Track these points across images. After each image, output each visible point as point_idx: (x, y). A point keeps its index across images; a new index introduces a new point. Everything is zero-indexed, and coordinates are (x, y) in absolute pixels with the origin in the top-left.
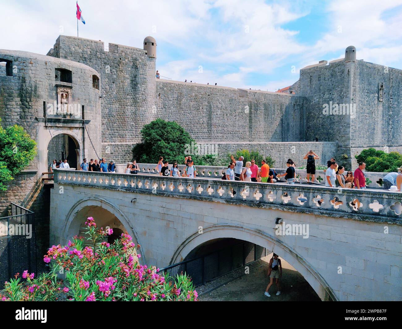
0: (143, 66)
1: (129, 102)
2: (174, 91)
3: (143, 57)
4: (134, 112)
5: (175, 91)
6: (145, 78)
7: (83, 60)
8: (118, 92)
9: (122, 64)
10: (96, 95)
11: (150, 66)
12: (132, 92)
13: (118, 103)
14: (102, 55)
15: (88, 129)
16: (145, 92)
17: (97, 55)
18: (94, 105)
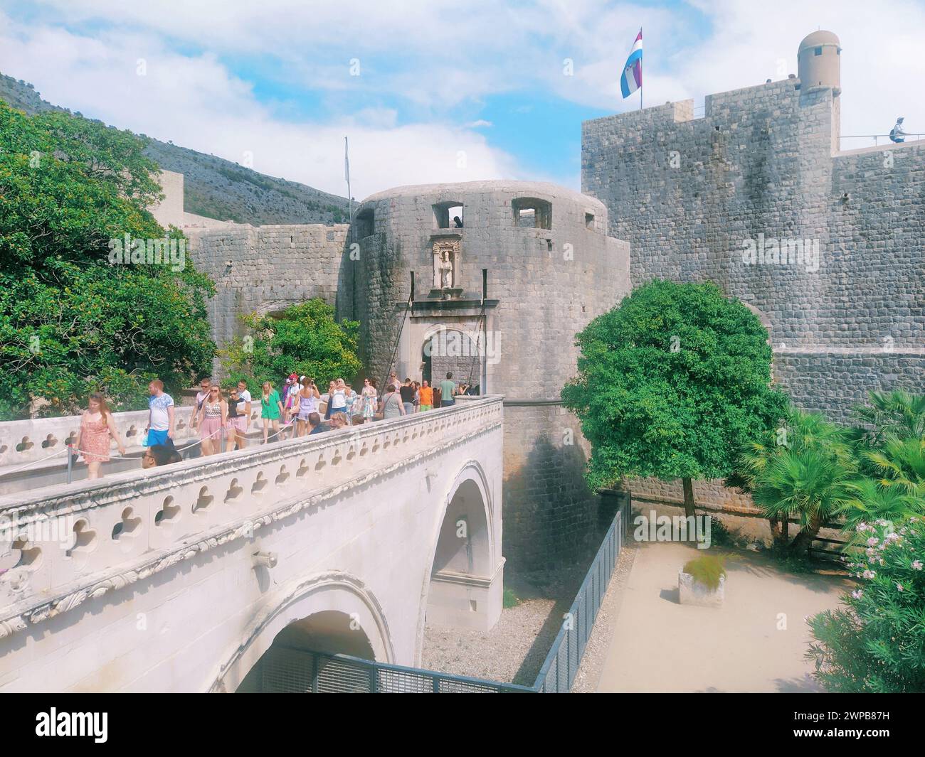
0: (784, 126)
1: (739, 237)
2: (906, 177)
3: (787, 102)
5: (912, 174)
6: (793, 160)
7: (626, 162)
8: (708, 217)
9: (721, 140)
10: (525, 241)
11: (812, 118)
12: (748, 208)
13: (706, 246)
14: (668, 135)
15: (495, 318)
16: (791, 199)
17: (658, 139)
18: (517, 265)
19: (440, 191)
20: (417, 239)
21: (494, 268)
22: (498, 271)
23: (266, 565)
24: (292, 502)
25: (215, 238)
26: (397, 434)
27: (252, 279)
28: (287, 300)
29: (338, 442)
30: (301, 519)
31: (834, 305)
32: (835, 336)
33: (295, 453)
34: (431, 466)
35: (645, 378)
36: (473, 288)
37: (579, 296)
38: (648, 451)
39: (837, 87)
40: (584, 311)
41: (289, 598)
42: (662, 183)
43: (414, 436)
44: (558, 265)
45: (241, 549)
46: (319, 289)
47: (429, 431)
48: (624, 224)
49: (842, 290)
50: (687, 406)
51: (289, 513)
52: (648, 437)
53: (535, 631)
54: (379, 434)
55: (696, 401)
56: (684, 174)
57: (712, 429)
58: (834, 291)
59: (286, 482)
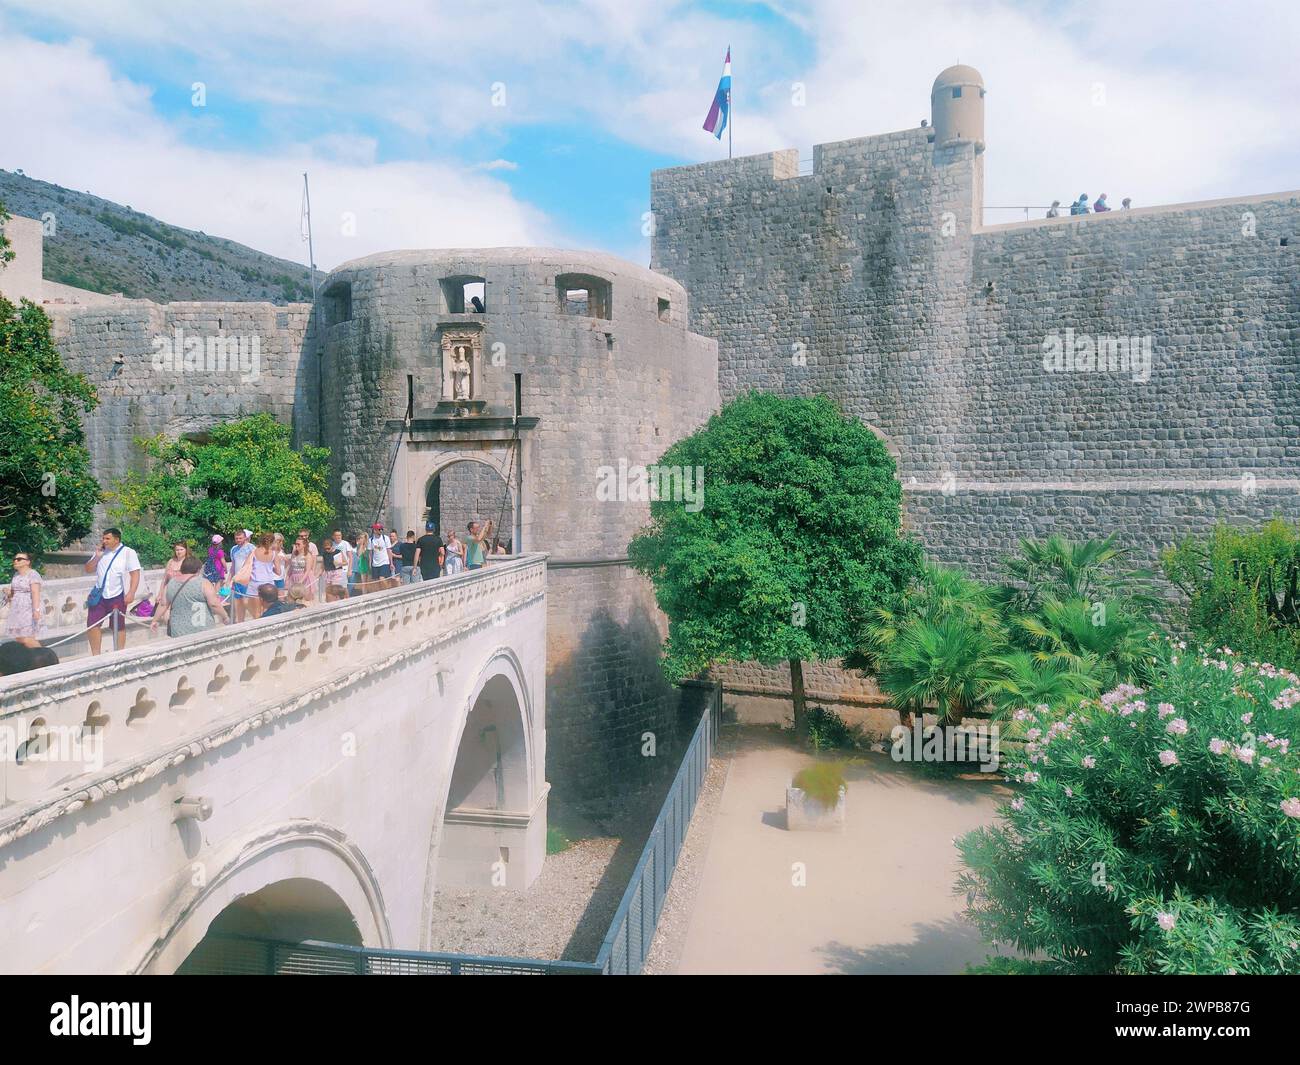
0: (914, 191)
1: (859, 337)
2: (1063, 262)
3: (916, 158)
4: (876, 371)
5: (1070, 259)
6: (925, 236)
7: (711, 230)
8: (819, 308)
9: (833, 206)
11: (949, 181)
12: (869, 298)
13: (817, 348)
14: (766, 195)
15: (534, 443)
16: (922, 288)
17: (753, 201)
18: (564, 369)
19: (451, 260)
20: (417, 328)
21: (532, 372)
22: (537, 376)
23: (194, 816)
24: (233, 721)
25: (96, 320)
26: (394, 613)
27: (154, 385)
28: (213, 415)
29: (305, 628)
30: (248, 746)
31: (975, 427)
32: (977, 468)
33: (238, 647)
34: (445, 657)
35: (741, 526)
36: (501, 400)
37: (651, 413)
38: (746, 625)
39: (981, 141)
40: (657, 434)
41: (232, 864)
42: (759, 260)
43: (419, 615)
44: (620, 370)
45: (156, 796)
46: (266, 400)
47: (442, 607)
48: (709, 314)
49: (985, 408)
50: (796, 562)
51: (229, 737)
52: (745, 606)
53: (592, 883)
54: (367, 613)
55: (807, 556)
56: (787, 250)
57: (828, 592)
58: (974, 410)
59: (222, 692)
